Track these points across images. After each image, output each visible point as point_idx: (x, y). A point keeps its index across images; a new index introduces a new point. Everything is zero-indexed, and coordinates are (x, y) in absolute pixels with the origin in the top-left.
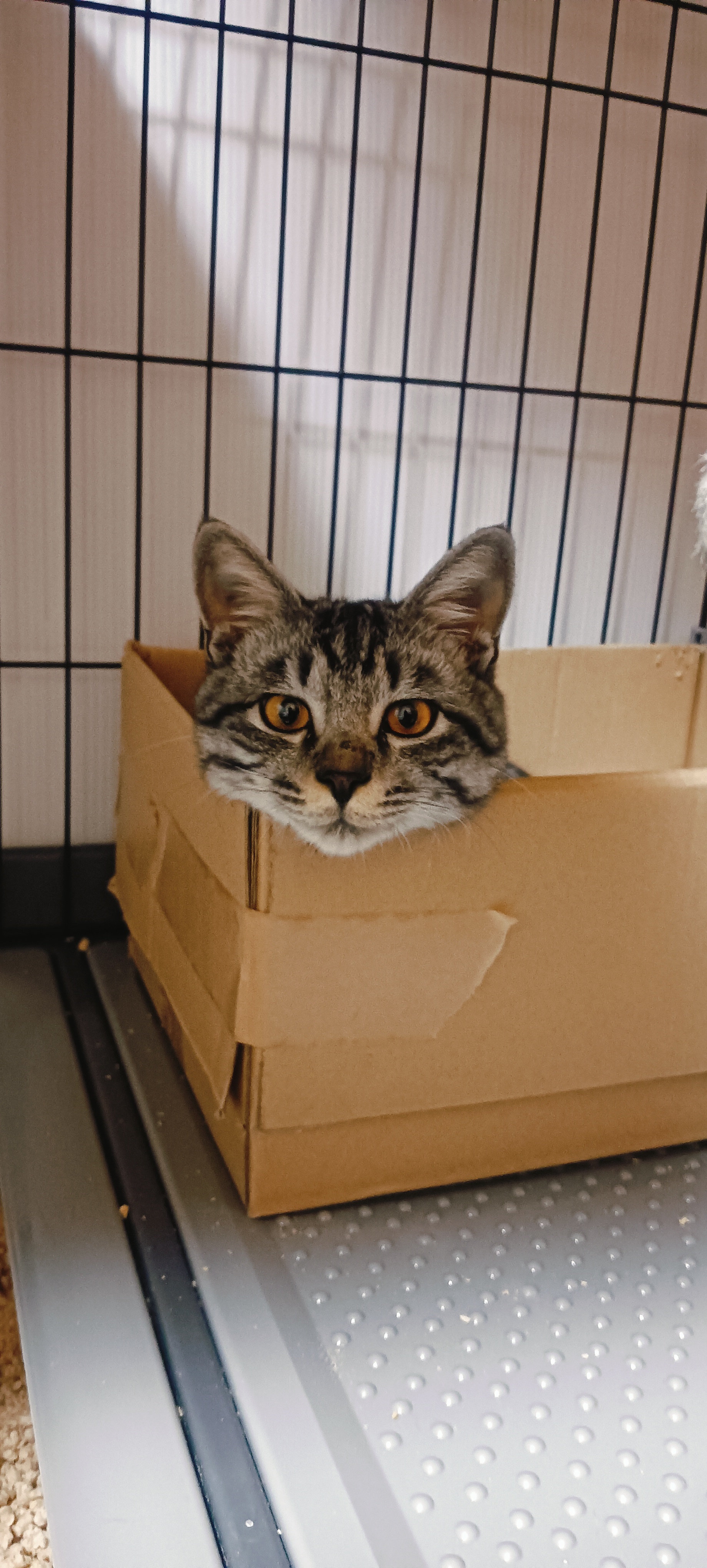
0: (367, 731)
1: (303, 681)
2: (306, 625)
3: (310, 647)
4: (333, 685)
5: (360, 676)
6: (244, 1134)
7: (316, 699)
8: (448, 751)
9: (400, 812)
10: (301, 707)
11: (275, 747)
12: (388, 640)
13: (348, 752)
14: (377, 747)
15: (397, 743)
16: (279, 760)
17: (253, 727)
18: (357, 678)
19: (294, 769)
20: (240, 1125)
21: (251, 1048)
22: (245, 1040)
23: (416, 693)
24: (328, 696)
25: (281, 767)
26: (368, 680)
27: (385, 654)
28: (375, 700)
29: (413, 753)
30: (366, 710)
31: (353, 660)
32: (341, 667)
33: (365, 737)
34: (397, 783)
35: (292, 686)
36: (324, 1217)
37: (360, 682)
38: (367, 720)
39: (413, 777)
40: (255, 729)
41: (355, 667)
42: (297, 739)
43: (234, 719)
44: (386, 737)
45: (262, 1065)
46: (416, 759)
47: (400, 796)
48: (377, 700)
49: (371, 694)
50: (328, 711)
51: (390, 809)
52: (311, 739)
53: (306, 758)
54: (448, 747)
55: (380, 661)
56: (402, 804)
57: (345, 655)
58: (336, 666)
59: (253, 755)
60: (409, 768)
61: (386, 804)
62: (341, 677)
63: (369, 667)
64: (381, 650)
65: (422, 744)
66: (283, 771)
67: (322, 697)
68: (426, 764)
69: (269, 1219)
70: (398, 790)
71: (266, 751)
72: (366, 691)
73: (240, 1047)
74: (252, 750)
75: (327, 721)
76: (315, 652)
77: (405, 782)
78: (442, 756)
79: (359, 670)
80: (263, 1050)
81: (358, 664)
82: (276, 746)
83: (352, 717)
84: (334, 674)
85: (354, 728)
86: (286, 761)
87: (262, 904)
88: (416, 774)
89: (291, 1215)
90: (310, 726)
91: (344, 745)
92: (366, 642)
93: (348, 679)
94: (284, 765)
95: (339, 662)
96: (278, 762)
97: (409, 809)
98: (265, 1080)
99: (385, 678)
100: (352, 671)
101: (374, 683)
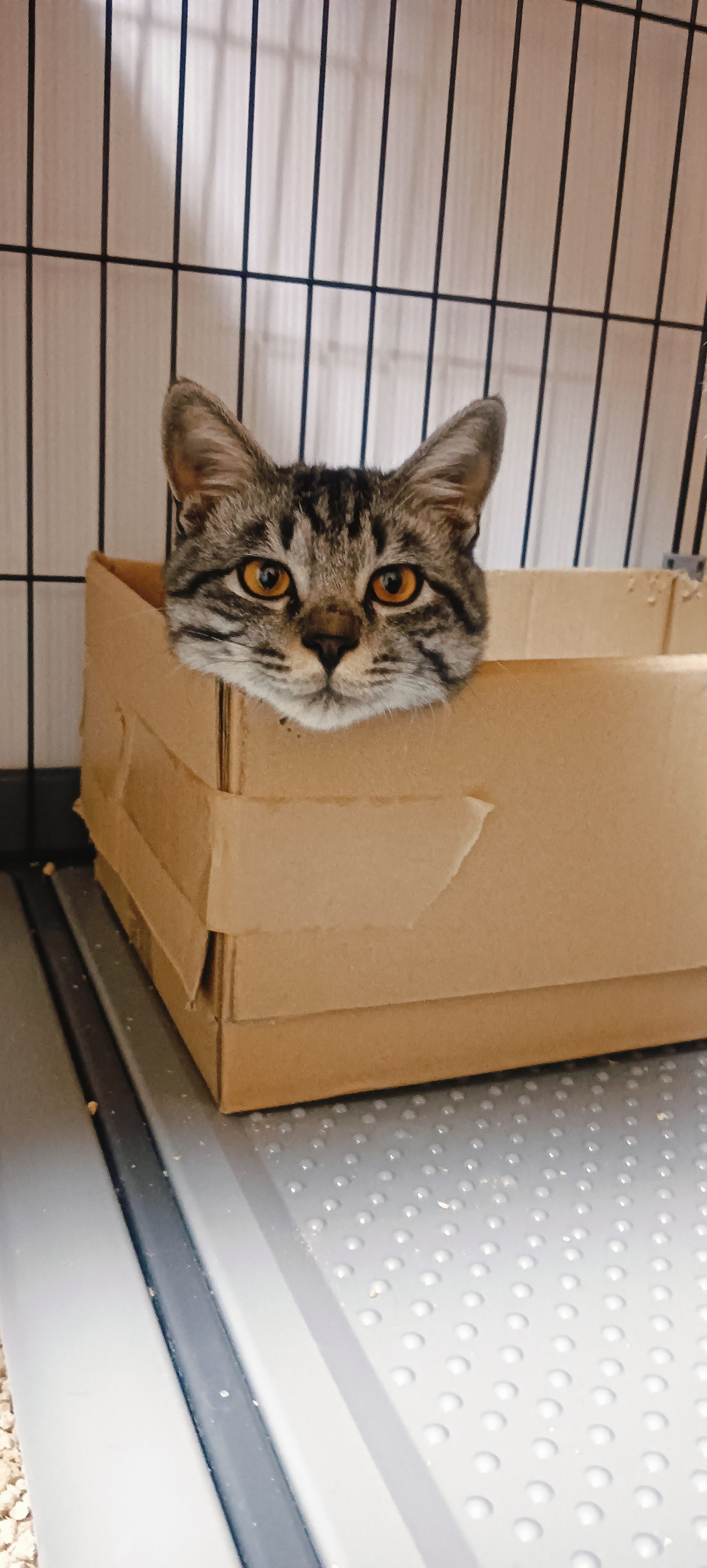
0: (353, 596)
1: (286, 545)
2: (285, 488)
3: (292, 509)
4: (318, 548)
5: (346, 538)
6: (216, 1026)
7: (299, 563)
8: (433, 622)
9: (388, 682)
10: (281, 572)
11: (256, 614)
12: (373, 505)
13: (336, 616)
14: (365, 614)
15: (383, 612)
16: (262, 627)
17: (231, 594)
18: (343, 540)
19: (278, 635)
20: (211, 1017)
21: (223, 935)
22: (216, 928)
23: (403, 558)
24: (313, 559)
25: (264, 634)
26: (355, 544)
27: (371, 518)
28: (361, 565)
29: (400, 621)
30: (352, 575)
31: (338, 525)
32: (324, 530)
33: (353, 604)
34: (384, 651)
35: (274, 548)
36: (299, 1113)
37: (346, 546)
38: (352, 586)
39: (400, 647)
40: (234, 596)
41: (340, 529)
42: (279, 606)
43: (212, 587)
44: (372, 604)
45: (234, 953)
46: (403, 628)
47: (387, 665)
48: (363, 567)
49: (357, 559)
50: (312, 576)
51: (378, 677)
52: (295, 603)
53: (290, 625)
54: (434, 618)
55: (367, 525)
56: (390, 673)
57: (330, 517)
58: (321, 528)
59: (233, 622)
60: (396, 636)
61: (374, 671)
62: (327, 540)
63: (355, 531)
64: (367, 513)
65: (408, 613)
66: (266, 638)
67: (306, 561)
68: (412, 634)
69: (242, 1115)
70: (385, 658)
71: (248, 619)
72: (352, 555)
73: (212, 936)
74: (230, 618)
75: (311, 587)
76: (298, 514)
77: (392, 650)
78: (428, 626)
79: (345, 532)
80: (235, 937)
81: (344, 526)
82: (258, 612)
83: (338, 581)
84: (318, 536)
85: (341, 593)
86: (269, 627)
87: (234, 785)
88: (403, 644)
89: (264, 1111)
90: (292, 591)
91: (332, 608)
92: (351, 505)
93: (334, 543)
94: (267, 631)
95: (323, 524)
96: (260, 629)
97: (394, 680)
98: (238, 968)
99: (372, 543)
100: (339, 533)
101: (361, 548)
